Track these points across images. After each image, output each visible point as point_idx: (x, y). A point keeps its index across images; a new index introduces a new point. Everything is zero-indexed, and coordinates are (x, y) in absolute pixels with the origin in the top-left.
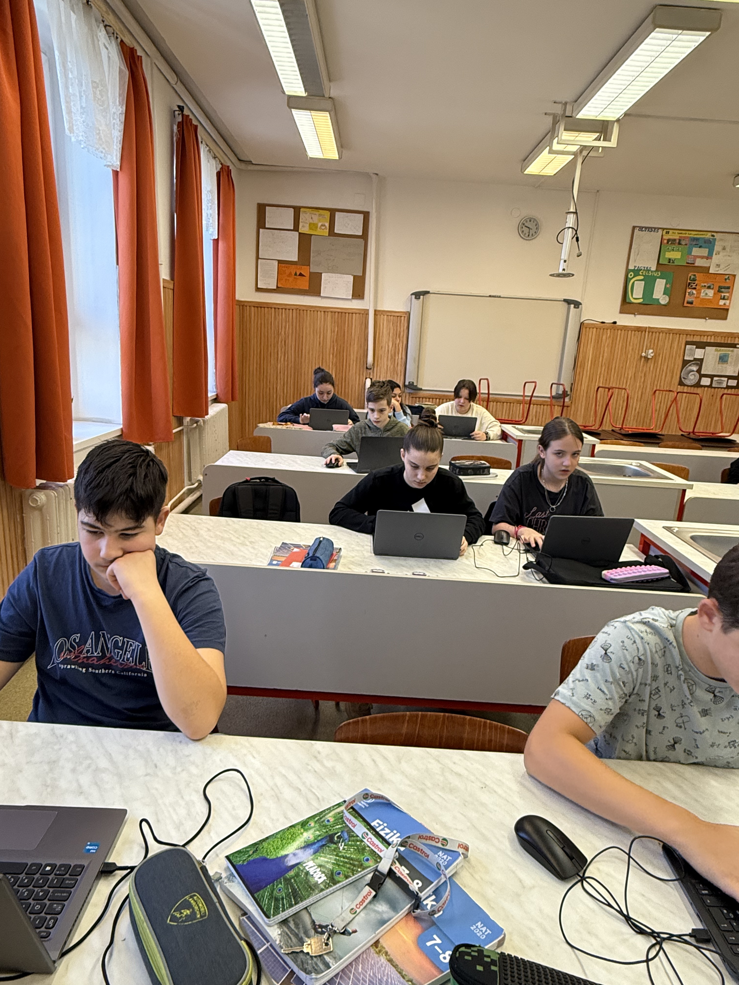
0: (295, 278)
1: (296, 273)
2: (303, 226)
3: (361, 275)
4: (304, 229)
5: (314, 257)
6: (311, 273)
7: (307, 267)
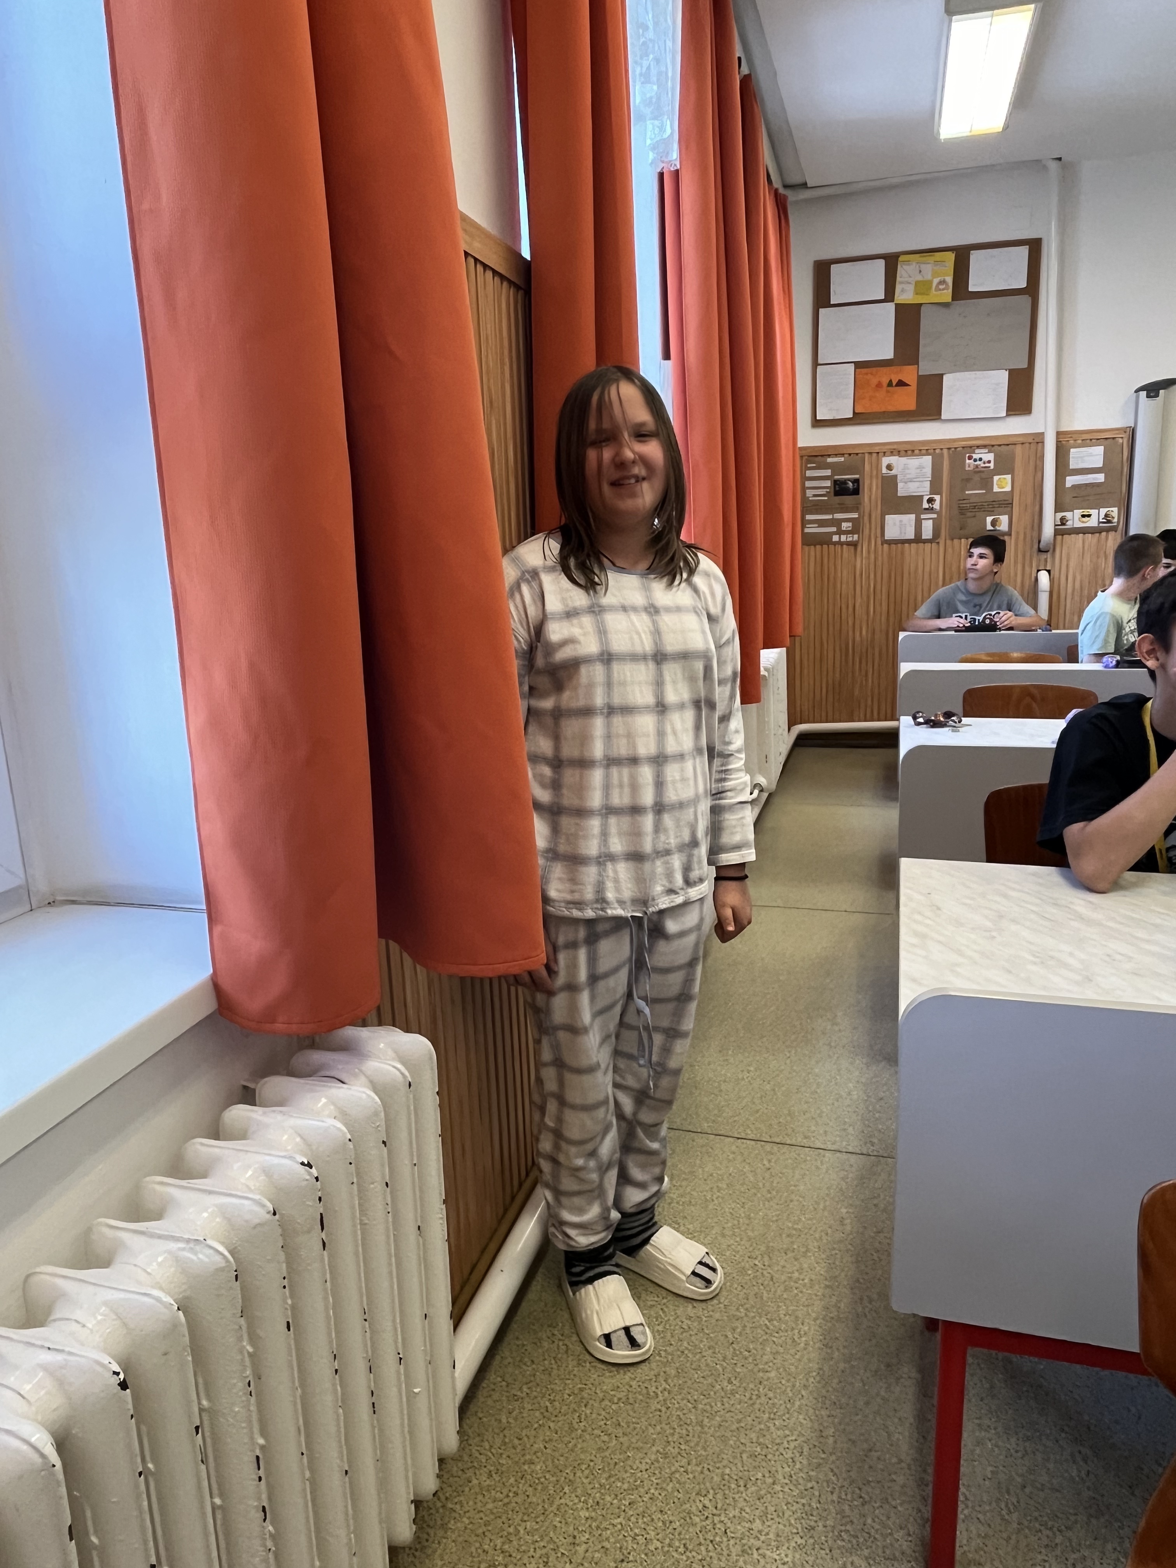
0: (888, 392)
1: (891, 381)
2: (903, 291)
3: (1026, 366)
4: (905, 294)
5: (926, 347)
6: (920, 378)
7: (913, 368)
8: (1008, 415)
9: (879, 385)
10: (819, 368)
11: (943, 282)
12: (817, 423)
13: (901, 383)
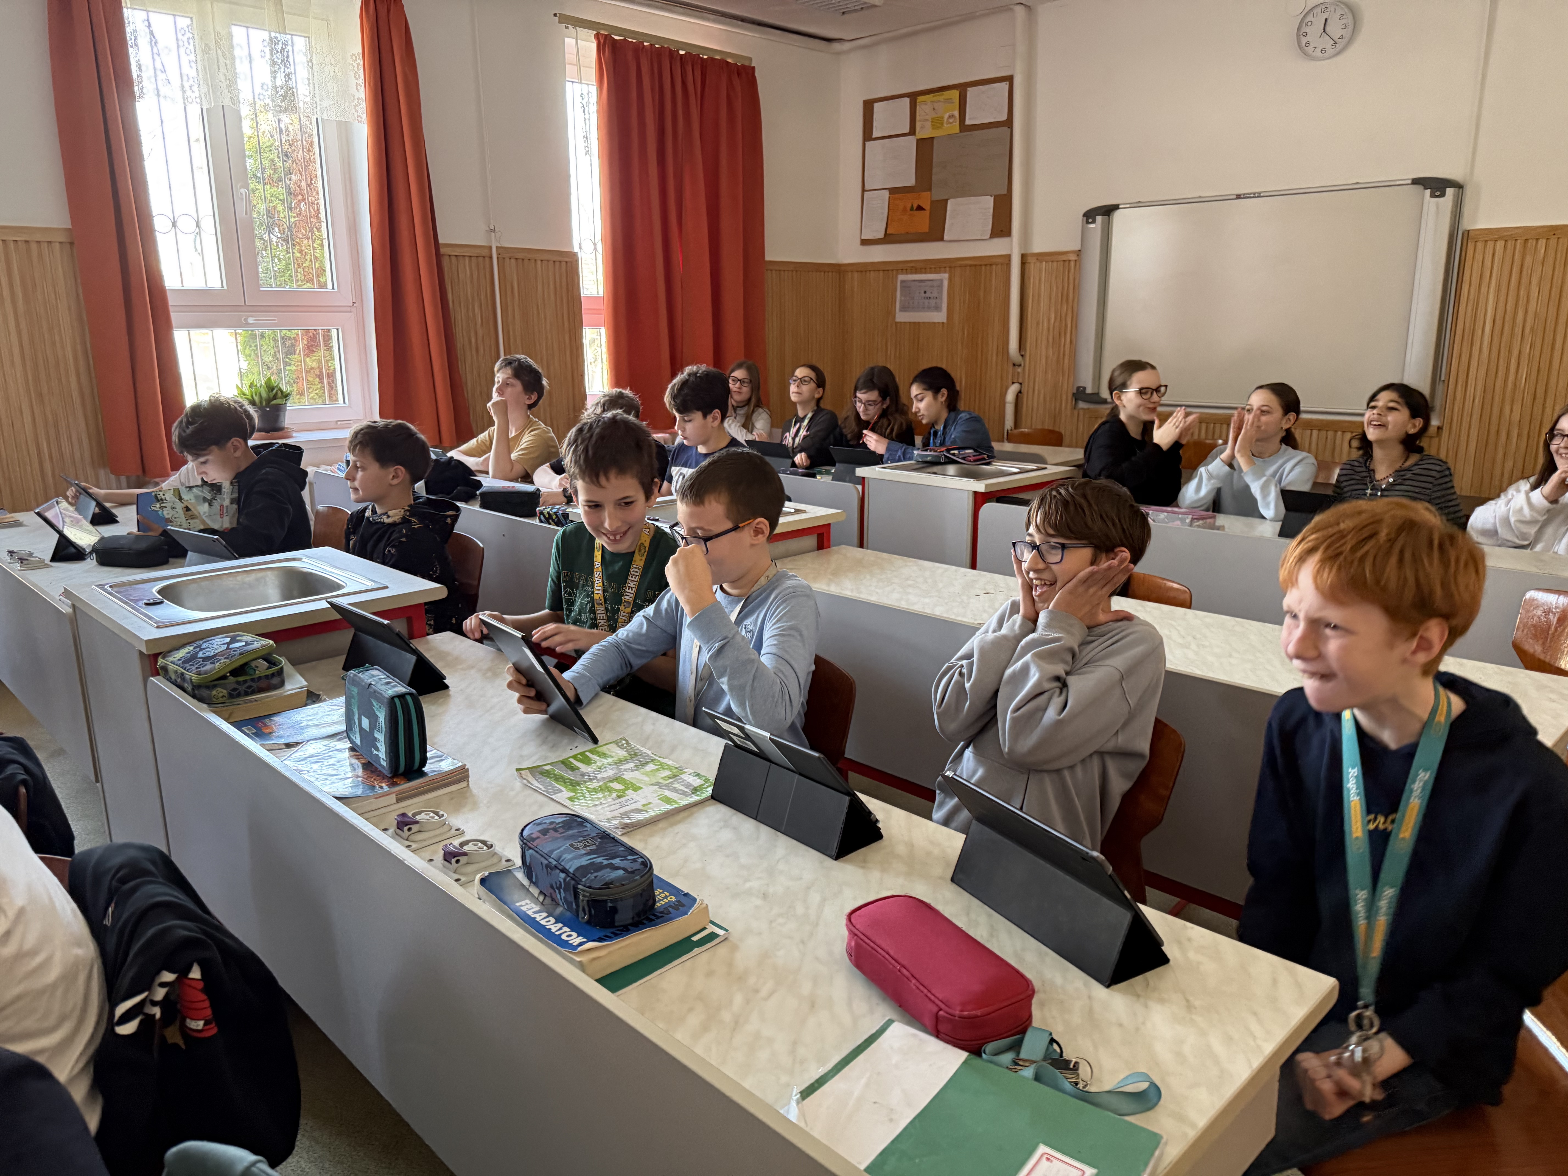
0: (911, 215)
1: (913, 205)
2: (922, 126)
3: (1006, 192)
4: (924, 129)
5: (937, 175)
6: (932, 202)
7: (926, 194)
8: (991, 237)
9: (905, 210)
10: (866, 194)
11: (950, 117)
12: (865, 242)
13: (920, 208)
